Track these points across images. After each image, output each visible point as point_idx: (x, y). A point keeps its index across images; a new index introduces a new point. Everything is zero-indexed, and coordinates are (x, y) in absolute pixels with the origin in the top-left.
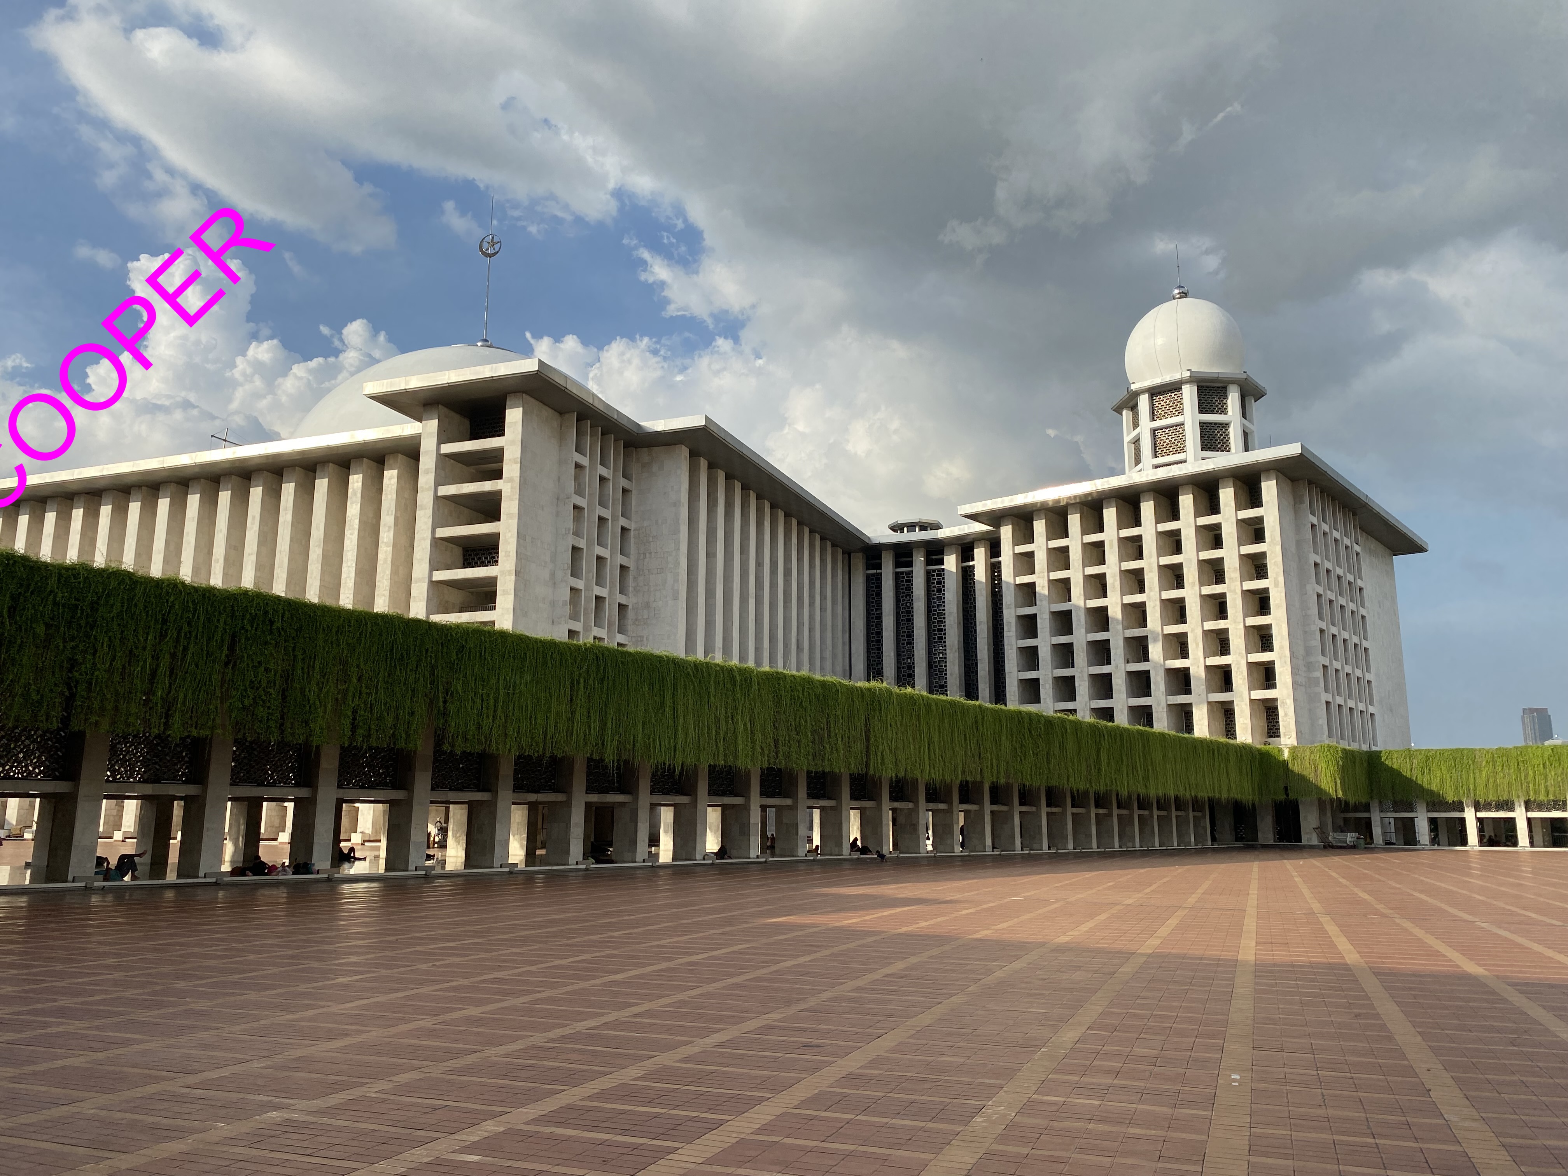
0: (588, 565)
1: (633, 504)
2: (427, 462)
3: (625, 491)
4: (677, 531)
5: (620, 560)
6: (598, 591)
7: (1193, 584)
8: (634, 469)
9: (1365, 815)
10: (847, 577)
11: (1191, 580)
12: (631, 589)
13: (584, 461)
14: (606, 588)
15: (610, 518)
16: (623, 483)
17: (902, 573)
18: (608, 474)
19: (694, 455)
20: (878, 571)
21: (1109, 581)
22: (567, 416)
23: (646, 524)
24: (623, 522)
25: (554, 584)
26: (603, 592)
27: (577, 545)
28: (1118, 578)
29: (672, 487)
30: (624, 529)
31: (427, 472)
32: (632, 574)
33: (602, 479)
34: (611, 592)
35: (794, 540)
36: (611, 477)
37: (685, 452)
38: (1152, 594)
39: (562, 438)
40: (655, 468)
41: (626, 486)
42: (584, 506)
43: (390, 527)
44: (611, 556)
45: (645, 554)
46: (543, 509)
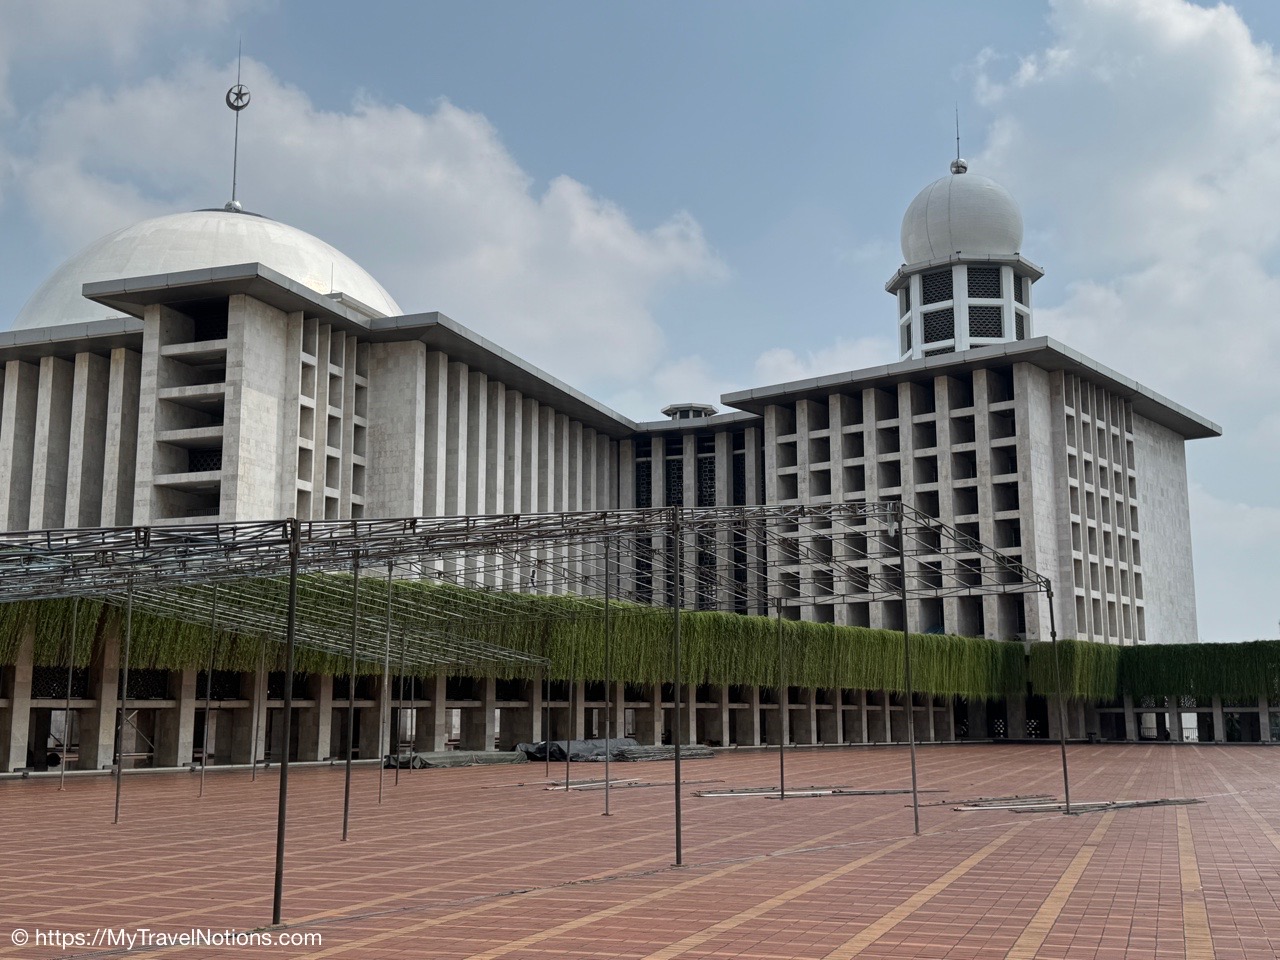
0: (318, 466)
1: (369, 400)
2: (150, 364)
3: (359, 388)
4: (412, 430)
5: (354, 459)
6: (329, 492)
7: (946, 477)
8: (369, 365)
9: (1119, 710)
10: (615, 465)
11: (944, 473)
12: (366, 488)
13: (313, 360)
14: (337, 488)
15: (342, 418)
16: (357, 379)
17: (673, 461)
18: (341, 371)
19: (432, 349)
20: (649, 459)
21: (867, 473)
22: (294, 315)
23: (380, 422)
24: (356, 420)
25: (282, 486)
26: (335, 493)
27: (305, 446)
28: (875, 471)
29: (408, 384)
30: (358, 428)
31: (149, 374)
32: (366, 473)
33: (333, 377)
34: (344, 493)
35: (551, 430)
36: (342, 375)
37: (420, 349)
38: (907, 487)
39: (289, 337)
40: (390, 364)
41: (359, 383)
42: (312, 406)
43: (116, 425)
44: (343, 455)
45: (380, 453)
46: (268, 411)
